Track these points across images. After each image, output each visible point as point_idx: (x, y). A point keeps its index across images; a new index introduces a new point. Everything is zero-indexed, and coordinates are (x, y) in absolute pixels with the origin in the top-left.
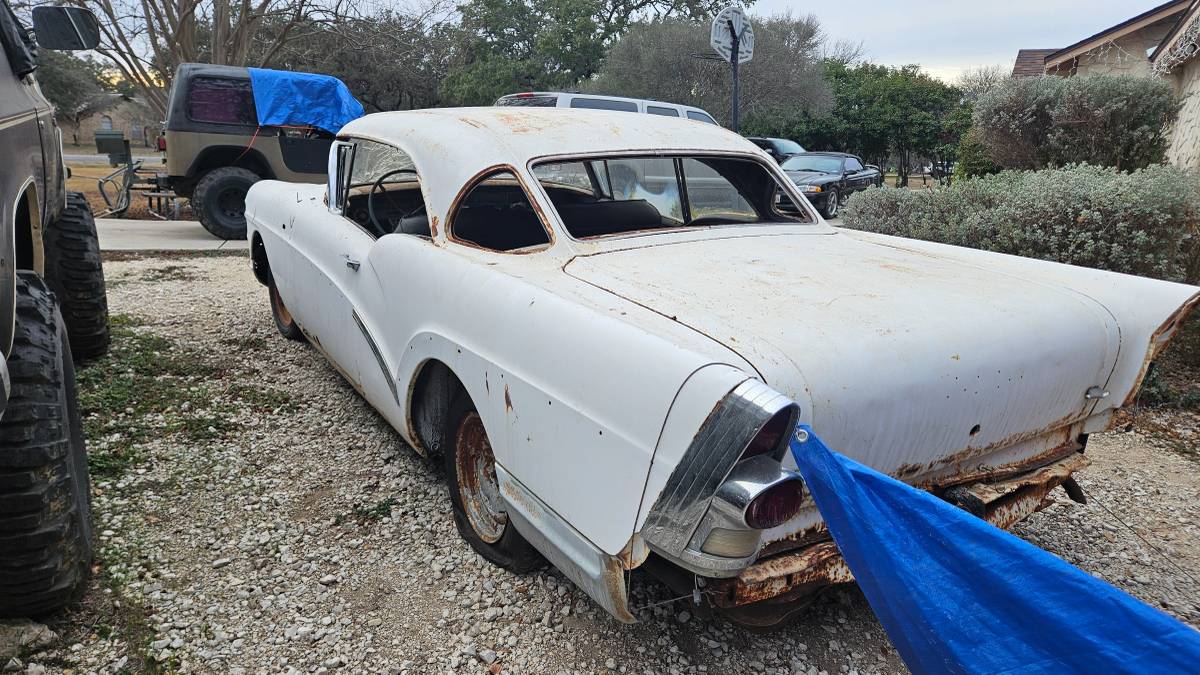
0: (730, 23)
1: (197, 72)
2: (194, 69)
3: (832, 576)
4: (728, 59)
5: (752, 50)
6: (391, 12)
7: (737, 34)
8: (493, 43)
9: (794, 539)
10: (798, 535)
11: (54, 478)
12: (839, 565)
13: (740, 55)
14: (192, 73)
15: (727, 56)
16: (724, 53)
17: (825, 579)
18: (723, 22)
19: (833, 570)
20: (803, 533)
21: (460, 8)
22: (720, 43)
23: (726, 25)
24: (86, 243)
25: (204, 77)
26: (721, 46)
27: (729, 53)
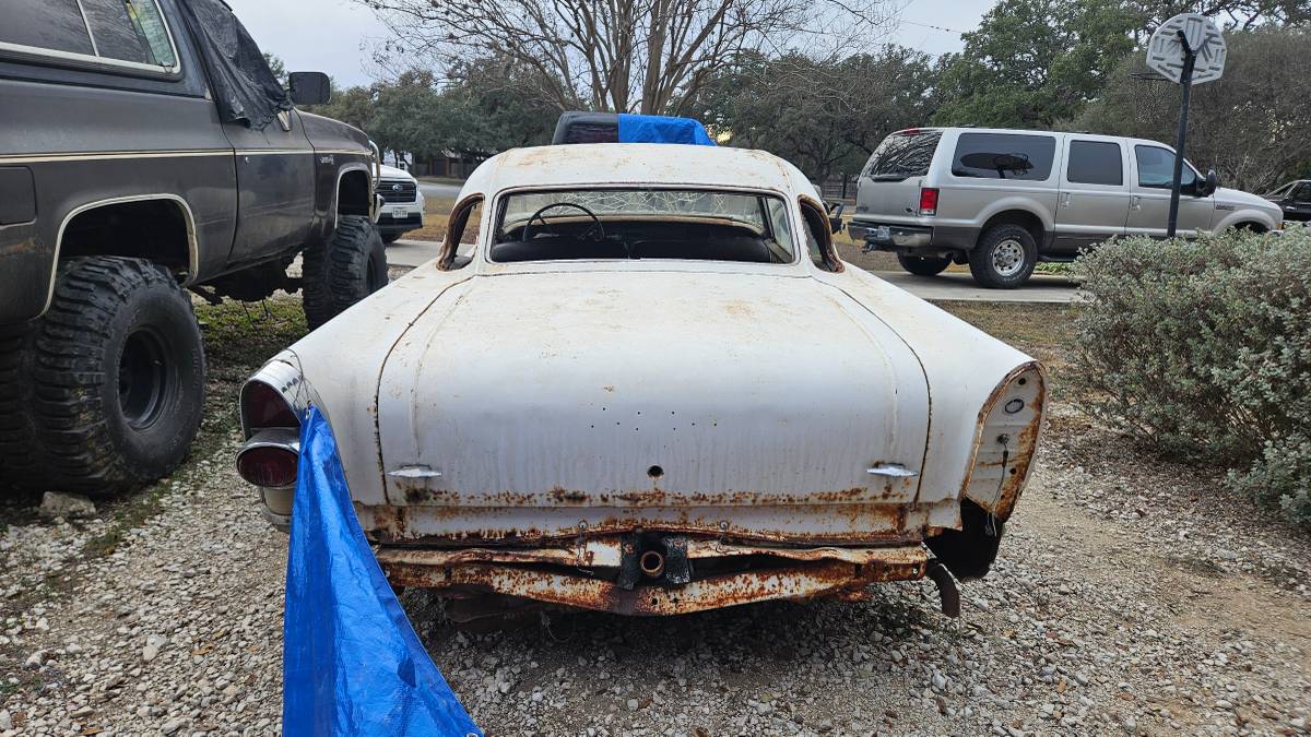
0: (1181, 34)
1: (575, 119)
2: (573, 117)
3: (496, 585)
4: (1177, 80)
5: (1222, 66)
6: (893, 45)
7: (1193, 47)
8: (999, 72)
9: (454, 538)
10: (459, 535)
11: (85, 397)
12: (505, 577)
13: (1195, 74)
14: (571, 120)
15: (1174, 76)
16: (1170, 72)
17: (488, 586)
18: (1171, 34)
19: (497, 579)
20: (464, 535)
21: (964, 36)
22: (1162, 59)
23: (1174, 37)
24: (351, 257)
25: (579, 124)
26: (1163, 64)
27: (1178, 72)
